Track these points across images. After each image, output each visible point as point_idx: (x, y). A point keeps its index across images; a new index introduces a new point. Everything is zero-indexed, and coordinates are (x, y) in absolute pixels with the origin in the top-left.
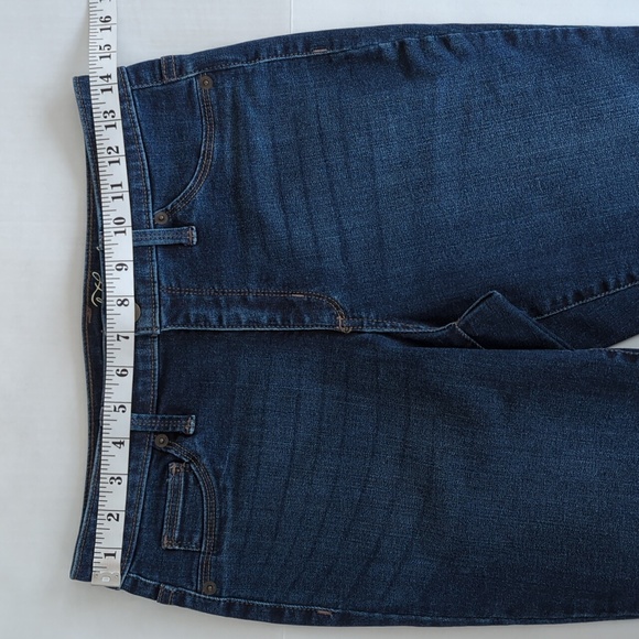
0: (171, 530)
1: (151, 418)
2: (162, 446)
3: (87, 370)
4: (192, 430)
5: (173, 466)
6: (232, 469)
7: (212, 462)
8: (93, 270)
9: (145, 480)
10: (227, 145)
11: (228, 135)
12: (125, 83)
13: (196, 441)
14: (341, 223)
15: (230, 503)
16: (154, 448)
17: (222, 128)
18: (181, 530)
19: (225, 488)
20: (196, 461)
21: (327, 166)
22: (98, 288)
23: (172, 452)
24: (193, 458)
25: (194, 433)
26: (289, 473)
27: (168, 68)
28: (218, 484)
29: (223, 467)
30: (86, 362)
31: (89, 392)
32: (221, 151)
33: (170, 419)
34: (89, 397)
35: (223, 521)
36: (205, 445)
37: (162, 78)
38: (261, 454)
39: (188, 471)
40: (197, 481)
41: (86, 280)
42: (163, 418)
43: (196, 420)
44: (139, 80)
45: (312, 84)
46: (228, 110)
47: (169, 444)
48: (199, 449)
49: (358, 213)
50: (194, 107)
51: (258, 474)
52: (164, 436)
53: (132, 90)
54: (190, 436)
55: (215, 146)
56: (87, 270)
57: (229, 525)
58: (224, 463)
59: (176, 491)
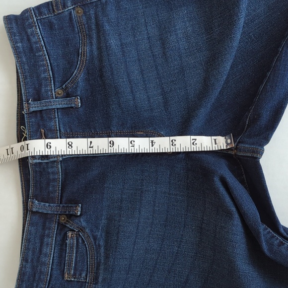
0: (69, 270)
1: (56, 206)
2: (63, 222)
3: (22, 181)
4: (79, 213)
5: (70, 234)
6: (103, 234)
7: (92, 231)
8: (21, 125)
9: (54, 241)
10: (95, 47)
11: (95, 41)
12: (32, 15)
13: (82, 220)
14: (163, 88)
15: (102, 254)
16: (59, 223)
17: (90, 37)
18: (75, 269)
19: (99, 245)
20: (82, 230)
21: (153, 55)
22: (25, 135)
23: (68, 226)
24: (81, 229)
25: (81, 215)
26: (136, 237)
27: (57, 5)
28: (95, 243)
29: (98, 234)
30: (21, 177)
31: (23, 194)
32: (91, 51)
33: (67, 206)
34: (23, 196)
35: (99, 264)
36: (87, 222)
37: (54, 11)
38: (120, 226)
39: (78, 236)
40: (83, 241)
41: (17, 132)
42: (63, 206)
43: (81, 207)
44: (41, 14)
45: (141, 7)
46: (93, 27)
47: (67, 221)
48: (84, 224)
49: (173, 81)
50: (73, 27)
51: (118, 238)
52: (65, 216)
53: (37, 20)
54: (78, 216)
55: (87, 49)
56: (17, 125)
57: (102, 267)
58: (98, 231)
59: (72, 248)
